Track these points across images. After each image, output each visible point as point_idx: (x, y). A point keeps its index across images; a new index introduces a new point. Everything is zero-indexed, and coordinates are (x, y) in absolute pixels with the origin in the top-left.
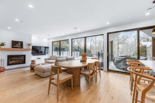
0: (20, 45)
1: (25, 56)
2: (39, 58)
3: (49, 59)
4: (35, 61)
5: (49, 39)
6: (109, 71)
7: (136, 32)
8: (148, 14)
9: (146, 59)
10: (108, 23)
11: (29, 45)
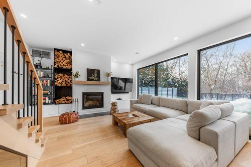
0: (96, 75)
1: (102, 94)
2: (120, 99)
3: (137, 102)
4: (117, 105)
5: (133, 65)
11: (108, 75)
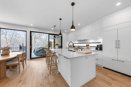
6: (31, 58)
7: (48, 34)
8: (52, 29)
9: (52, 48)
10: (32, 25)
